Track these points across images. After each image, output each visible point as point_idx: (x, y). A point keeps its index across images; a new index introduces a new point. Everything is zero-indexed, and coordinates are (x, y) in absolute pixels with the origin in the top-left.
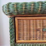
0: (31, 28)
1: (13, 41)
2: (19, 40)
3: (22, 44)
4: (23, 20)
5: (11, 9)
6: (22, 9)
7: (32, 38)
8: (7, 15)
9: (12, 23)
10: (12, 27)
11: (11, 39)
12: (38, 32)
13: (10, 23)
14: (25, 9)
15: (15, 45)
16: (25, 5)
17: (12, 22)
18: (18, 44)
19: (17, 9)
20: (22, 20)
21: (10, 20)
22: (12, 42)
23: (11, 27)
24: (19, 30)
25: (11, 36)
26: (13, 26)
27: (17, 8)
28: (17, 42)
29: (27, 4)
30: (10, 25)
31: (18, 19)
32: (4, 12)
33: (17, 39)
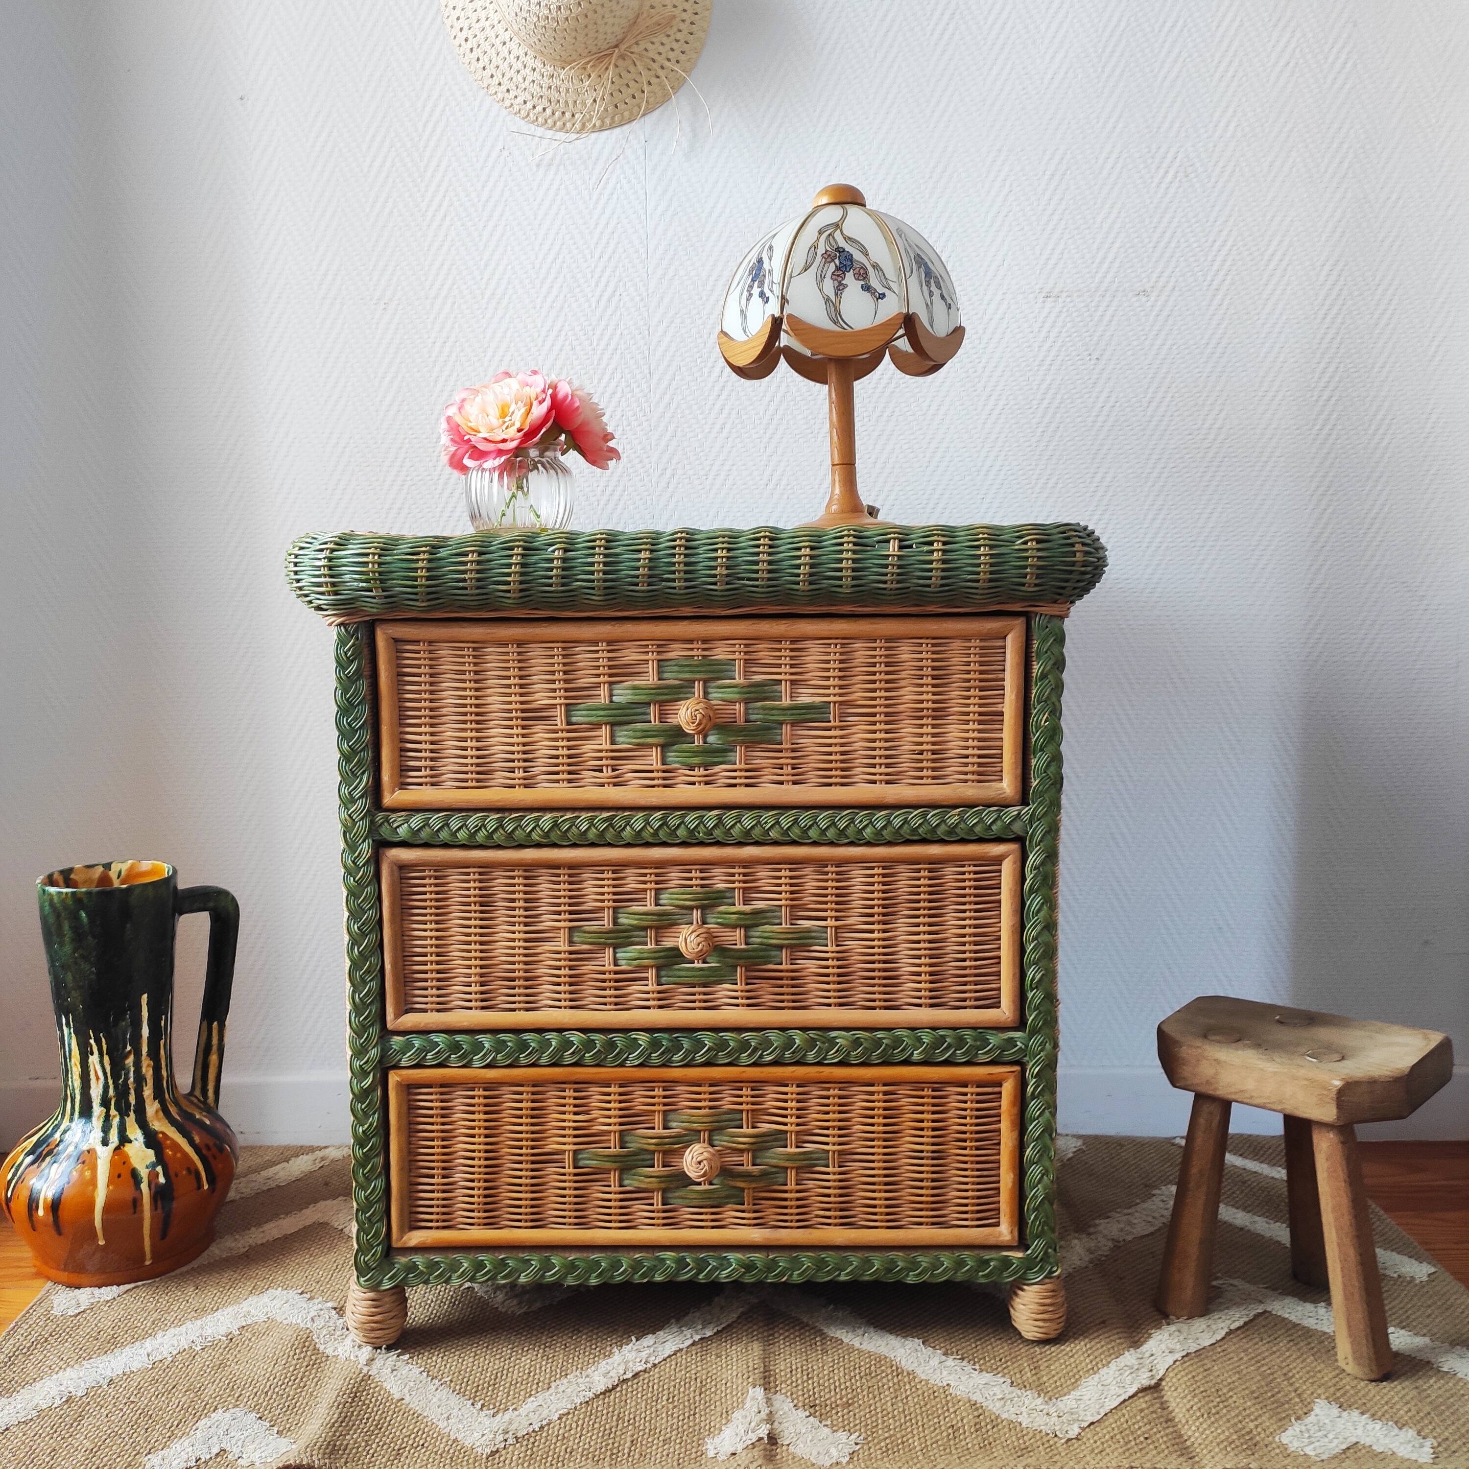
0: (490, 700)
1: (357, 794)
2: (403, 786)
3: (426, 815)
4: (430, 643)
5: (346, 577)
6: (415, 579)
7: (500, 777)
8: (319, 608)
9: (353, 667)
10: (356, 693)
11: (347, 777)
12: (539, 732)
13: (341, 665)
14: (428, 578)
15: (372, 822)
16: (429, 561)
17: (357, 654)
18: (393, 816)
19: (382, 581)
20: (421, 647)
21: (342, 642)
22: (353, 801)
23: (345, 691)
24: (401, 716)
25: (346, 758)
26: (363, 686)
27: (380, 573)
28: (388, 799)
29: (443, 553)
30: (339, 679)
31: (396, 640)
32: (300, 589)
33: (386, 777)
